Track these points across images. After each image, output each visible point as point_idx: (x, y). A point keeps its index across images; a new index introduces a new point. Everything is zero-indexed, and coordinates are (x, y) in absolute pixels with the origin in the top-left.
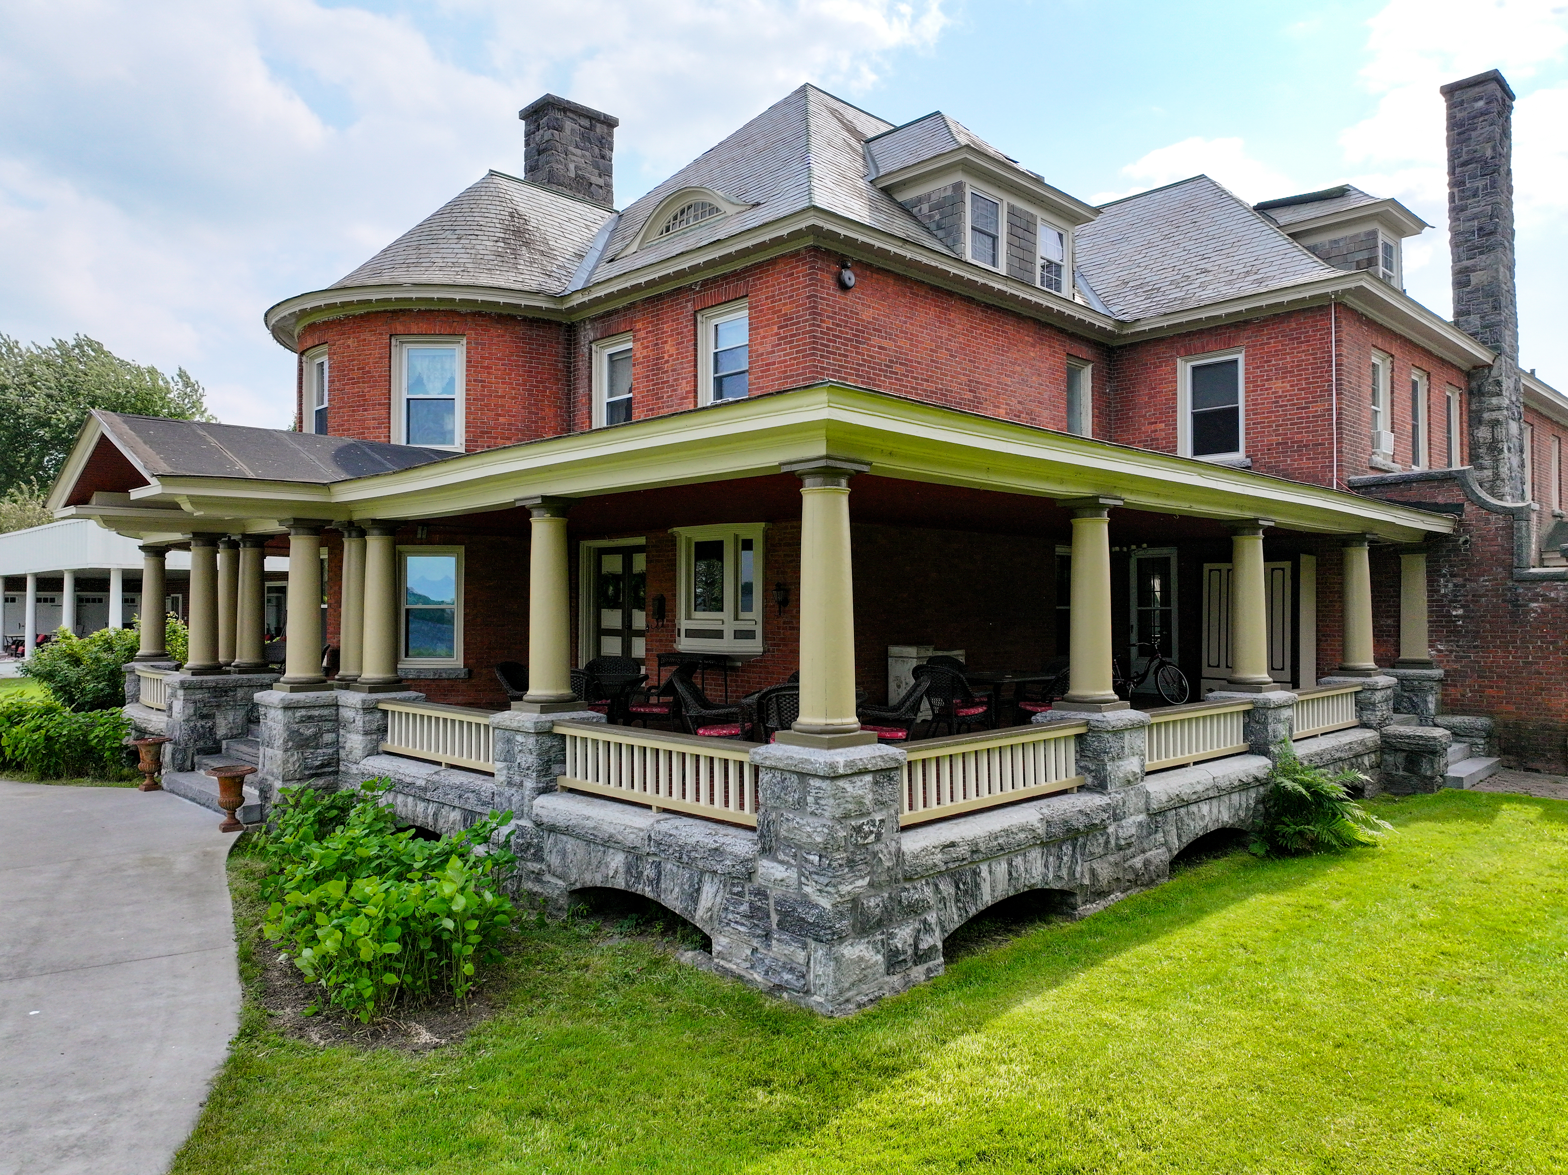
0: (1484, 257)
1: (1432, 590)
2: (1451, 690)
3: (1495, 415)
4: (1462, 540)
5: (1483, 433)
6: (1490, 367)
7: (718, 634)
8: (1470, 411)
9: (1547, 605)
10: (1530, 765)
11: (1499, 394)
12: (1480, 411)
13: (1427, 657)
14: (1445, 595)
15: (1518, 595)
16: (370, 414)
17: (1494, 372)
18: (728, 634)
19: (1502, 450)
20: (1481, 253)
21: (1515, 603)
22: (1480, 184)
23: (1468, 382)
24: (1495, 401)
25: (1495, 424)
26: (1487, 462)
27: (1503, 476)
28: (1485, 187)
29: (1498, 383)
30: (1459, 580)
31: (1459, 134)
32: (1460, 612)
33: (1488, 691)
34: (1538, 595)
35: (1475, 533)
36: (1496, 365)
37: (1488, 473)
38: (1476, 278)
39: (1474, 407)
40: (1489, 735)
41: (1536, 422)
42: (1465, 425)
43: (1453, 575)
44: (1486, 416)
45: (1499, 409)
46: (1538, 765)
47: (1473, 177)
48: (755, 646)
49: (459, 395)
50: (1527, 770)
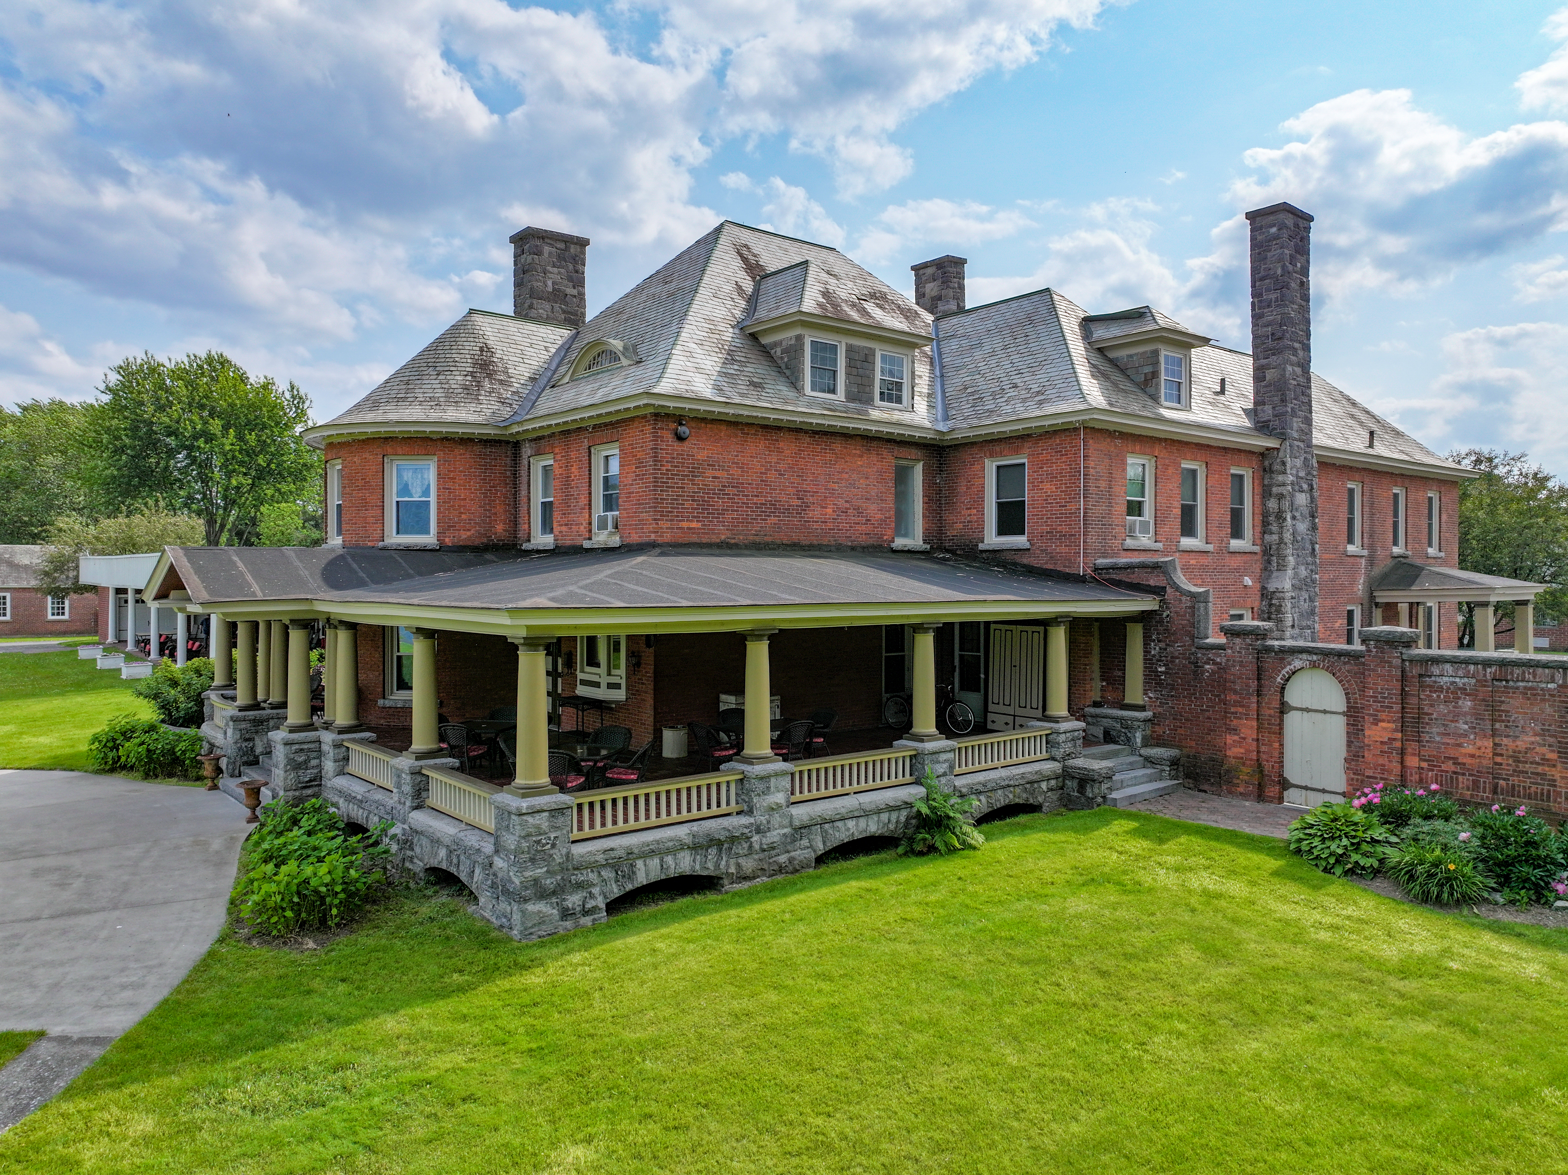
0: (1275, 358)
1: (1146, 652)
2: (1157, 728)
3: (1280, 490)
4: (1165, 614)
5: (1272, 504)
6: (1278, 449)
7: (597, 685)
8: (1264, 485)
9: (1215, 668)
10: (1202, 787)
11: (1284, 473)
12: (1270, 486)
13: (1141, 703)
14: (1154, 656)
15: (1198, 658)
16: (371, 513)
17: (1281, 454)
18: (604, 685)
19: (1285, 519)
20: (1274, 354)
21: (1196, 664)
22: (1273, 296)
23: (1262, 462)
24: (1280, 478)
25: (1280, 497)
26: (1274, 528)
27: (1286, 540)
28: (1277, 300)
29: (1284, 463)
30: (1162, 645)
31: (1259, 254)
32: (1163, 669)
33: (1179, 731)
34: (1209, 659)
35: (1173, 609)
36: (1283, 448)
37: (1275, 537)
38: (1270, 375)
39: (1266, 482)
40: (1174, 763)
41: (1367, 480)
42: (1257, 498)
43: (1159, 641)
44: (1275, 490)
45: (1284, 484)
46: (1205, 787)
47: (1268, 290)
48: (620, 695)
49: (433, 499)
50: (1200, 791)
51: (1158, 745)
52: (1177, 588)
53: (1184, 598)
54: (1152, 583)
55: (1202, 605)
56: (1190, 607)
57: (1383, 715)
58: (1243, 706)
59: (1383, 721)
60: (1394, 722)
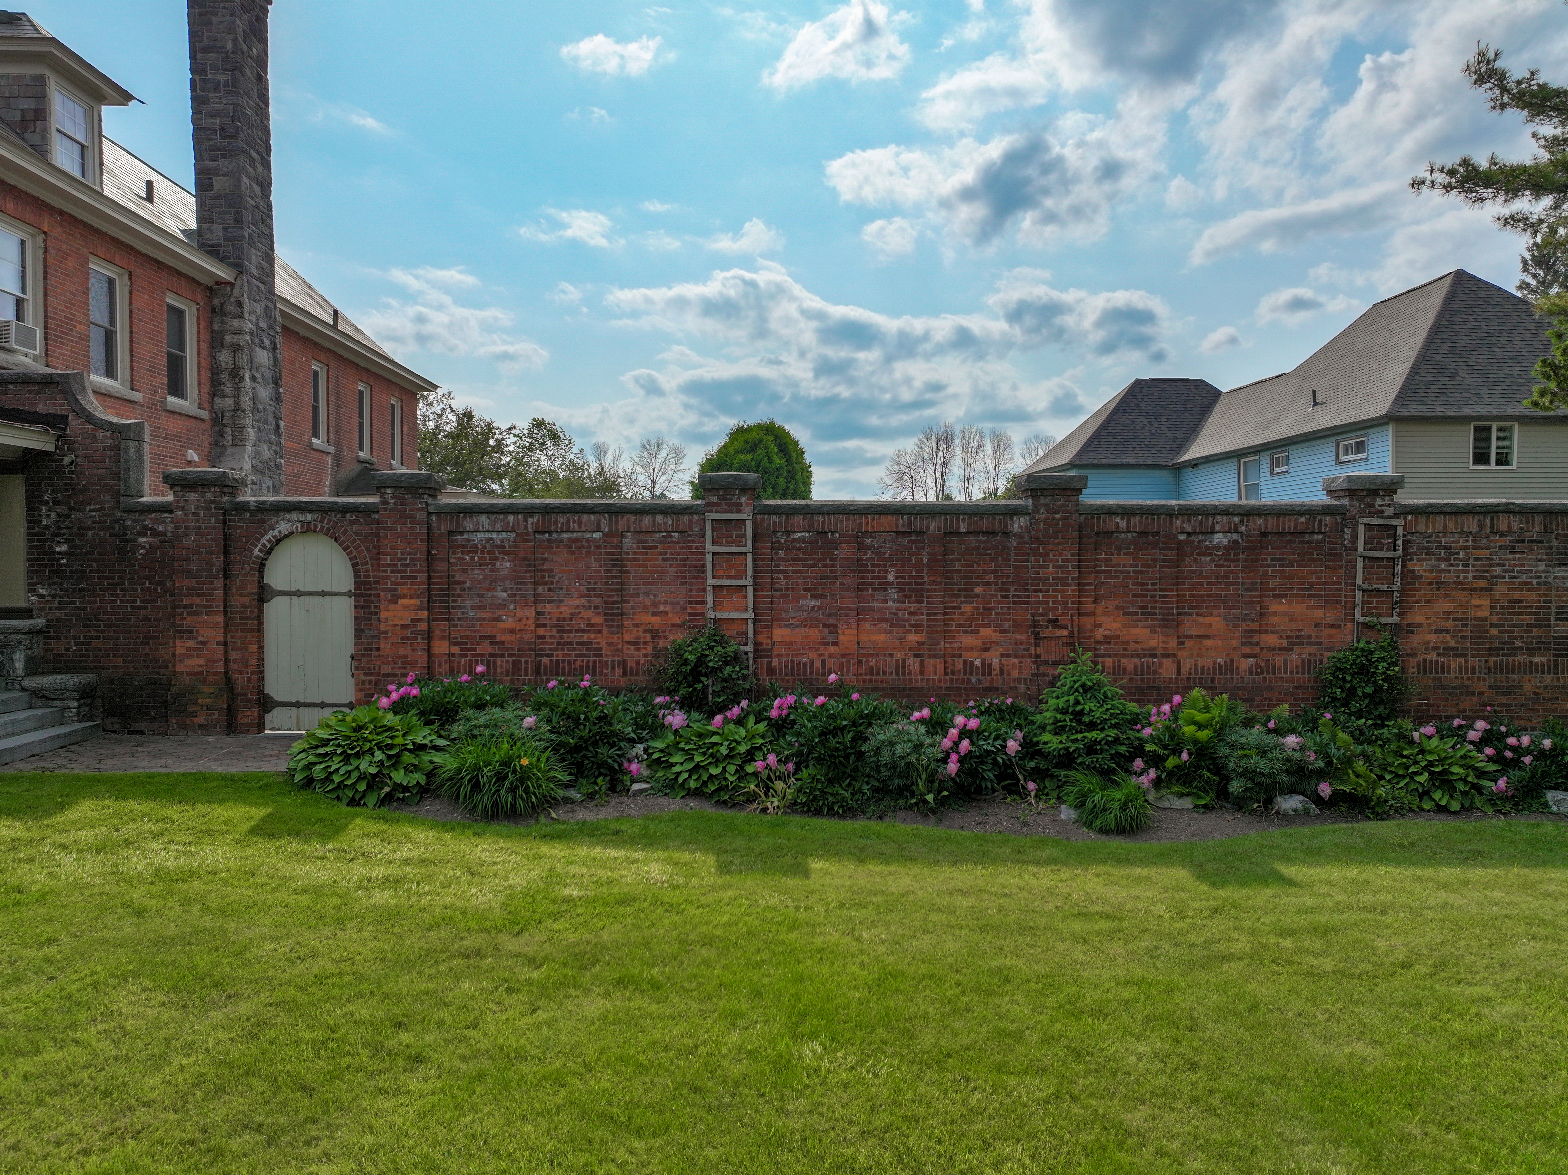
0: (226, 162)
3: (236, 339)
4: (67, 460)
5: (225, 357)
6: (232, 285)
8: (213, 331)
9: (155, 540)
11: (241, 316)
12: (221, 333)
14: (47, 527)
15: (126, 528)
17: (236, 292)
19: (242, 379)
20: (224, 157)
21: (122, 536)
22: (222, 78)
23: (210, 298)
24: (236, 323)
25: (236, 349)
26: (228, 389)
27: (244, 406)
28: (226, 84)
29: (240, 304)
30: (60, 509)
32: (64, 548)
33: (94, 643)
34: (146, 528)
35: (81, 452)
36: (238, 283)
37: (229, 402)
38: (219, 183)
39: (216, 327)
42: (204, 346)
43: (56, 503)
44: (228, 338)
45: (240, 332)
47: (214, 68)
50: (131, 732)
51: (56, 671)
52: (89, 418)
53: (100, 434)
54: (41, 408)
55: (132, 444)
56: (111, 448)
57: (402, 590)
58: (203, 595)
59: (404, 596)
60: (418, 596)
